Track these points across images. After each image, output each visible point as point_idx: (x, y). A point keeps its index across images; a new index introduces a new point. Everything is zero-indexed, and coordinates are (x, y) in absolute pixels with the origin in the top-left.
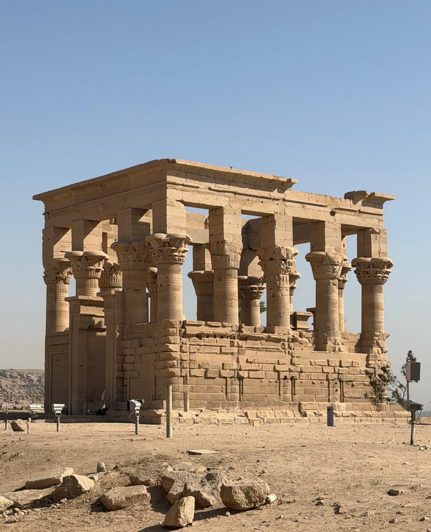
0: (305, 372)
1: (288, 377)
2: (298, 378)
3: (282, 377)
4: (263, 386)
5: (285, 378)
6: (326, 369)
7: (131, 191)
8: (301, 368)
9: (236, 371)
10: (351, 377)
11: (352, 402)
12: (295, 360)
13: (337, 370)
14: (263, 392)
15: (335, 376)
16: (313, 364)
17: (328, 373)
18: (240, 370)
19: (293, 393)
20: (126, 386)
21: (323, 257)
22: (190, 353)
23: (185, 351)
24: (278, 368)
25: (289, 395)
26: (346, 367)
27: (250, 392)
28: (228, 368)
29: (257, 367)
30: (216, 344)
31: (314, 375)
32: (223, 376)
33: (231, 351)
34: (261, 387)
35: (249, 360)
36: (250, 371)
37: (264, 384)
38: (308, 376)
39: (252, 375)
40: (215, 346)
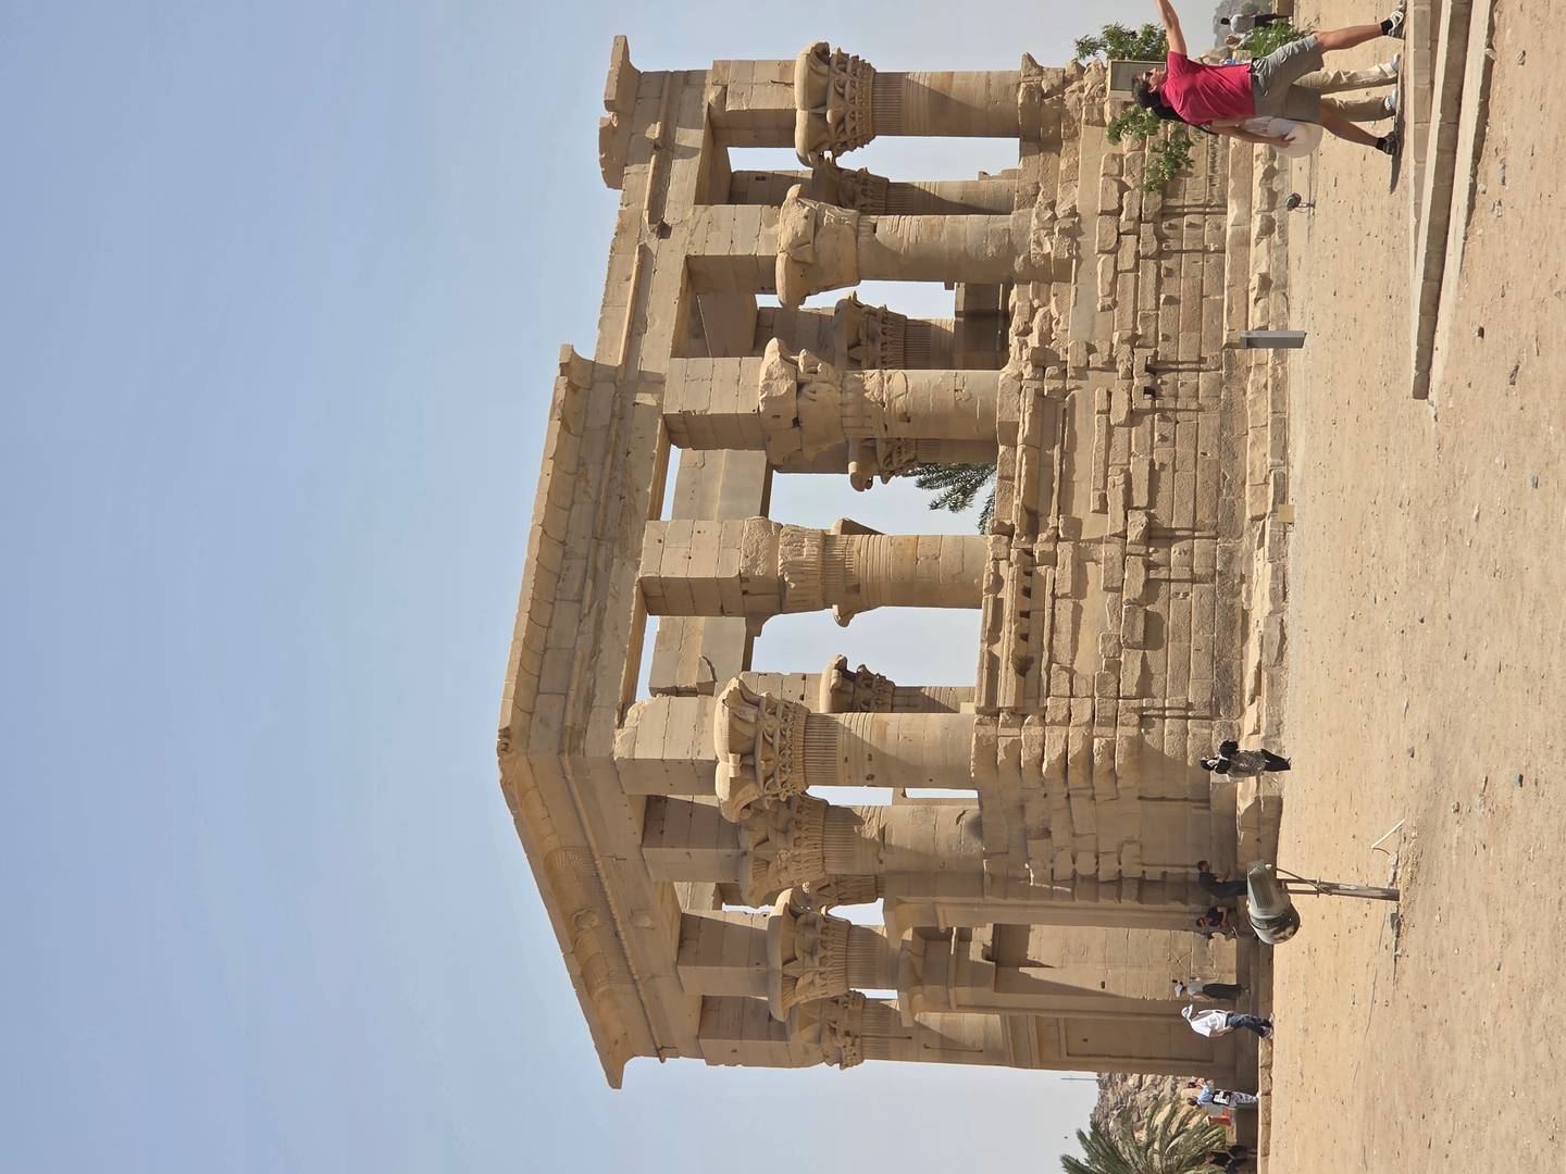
0: (1135, 328)
1: (1147, 381)
2: (1150, 352)
4: (1174, 464)
5: (1150, 391)
6: (1127, 262)
7: (593, 845)
8: (1121, 341)
9: (1128, 548)
11: (1226, 179)
12: (1096, 360)
13: (1130, 225)
14: (1191, 462)
15: (1147, 229)
16: (1109, 301)
17: (1138, 252)
18: (1124, 535)
19: (1198, 367)
20: (1164, 874)
21: (794, 262)
22: (1072, 696)
23: (1065, 712)
24: (1119, 414)
25: (1203, 380)
26: (1121, 197)
27: (1191, 506)
28: (1117, 575)
29: (1120, 479)
30: (1047, 612)
31: (1144, 298)
32: (1141, 589)
33: (1069, 561)
34: (1175, 471)
35: (1094, 505)
36: (1128, 505)
37: (1168, 460)
38: (1145, 318)
39: (1141, 498)
40: (1053, 614)
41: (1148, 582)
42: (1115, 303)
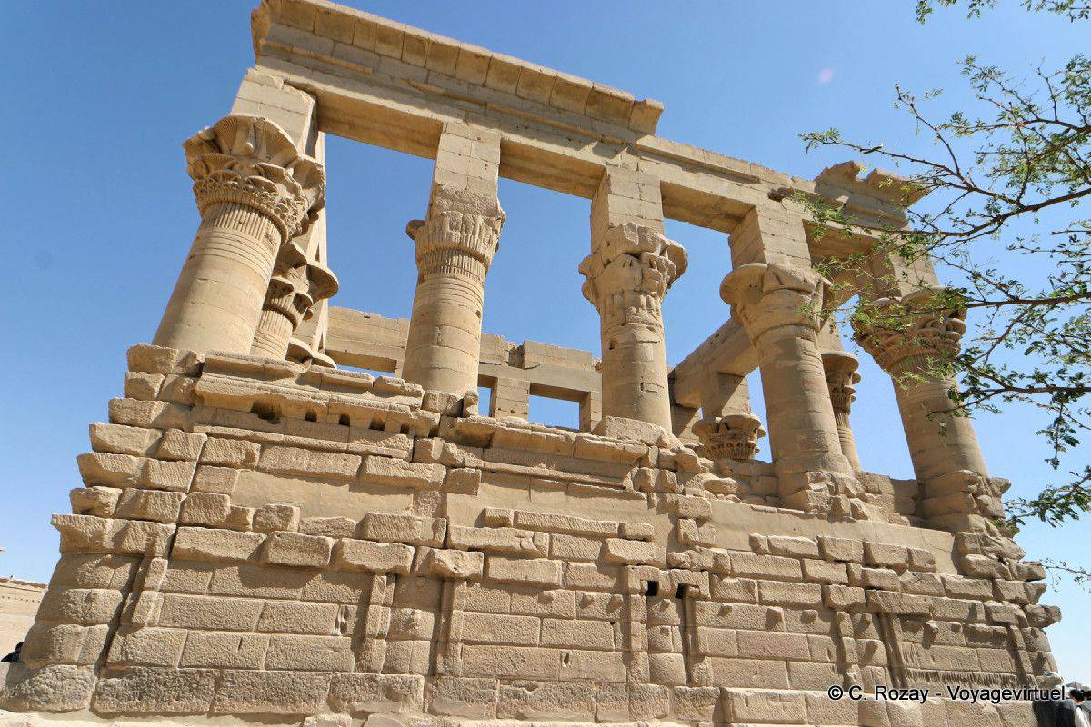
0: (733, 575)
1: (664, 585)
2: (705, 590)
3: (636, 581)
4: (551, 616)
5: (653, 589)
6: (817, 569)
8: (716, 558)
9: (425, 550)
10: (918, 603)
12: (688, 527)
13: (858, 575)
14: (555, 640)
15: (857, 594)
16: (764, 546)
17: (829, 583)
18: (445, 545)
19: (692, 654)
21: (762, 275)
22: (200, 463)
24: (618, 549)
25: (673, 660)
26: (889, 567)
27: (487, 637)
28: (385, 533)
29: (528, 544)
30: (343, 445)
31: (774, 587)
32: (356, 562)
33: (413, 474)
34: (542, 617)
35: (492, 512)
36: (489, 552)
37: (556, 607)
38: (748, 588)
39: (500, 569)
40: (338, 451)
41: (370, 573)
42: (762, 553)
